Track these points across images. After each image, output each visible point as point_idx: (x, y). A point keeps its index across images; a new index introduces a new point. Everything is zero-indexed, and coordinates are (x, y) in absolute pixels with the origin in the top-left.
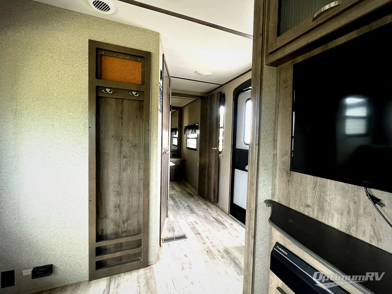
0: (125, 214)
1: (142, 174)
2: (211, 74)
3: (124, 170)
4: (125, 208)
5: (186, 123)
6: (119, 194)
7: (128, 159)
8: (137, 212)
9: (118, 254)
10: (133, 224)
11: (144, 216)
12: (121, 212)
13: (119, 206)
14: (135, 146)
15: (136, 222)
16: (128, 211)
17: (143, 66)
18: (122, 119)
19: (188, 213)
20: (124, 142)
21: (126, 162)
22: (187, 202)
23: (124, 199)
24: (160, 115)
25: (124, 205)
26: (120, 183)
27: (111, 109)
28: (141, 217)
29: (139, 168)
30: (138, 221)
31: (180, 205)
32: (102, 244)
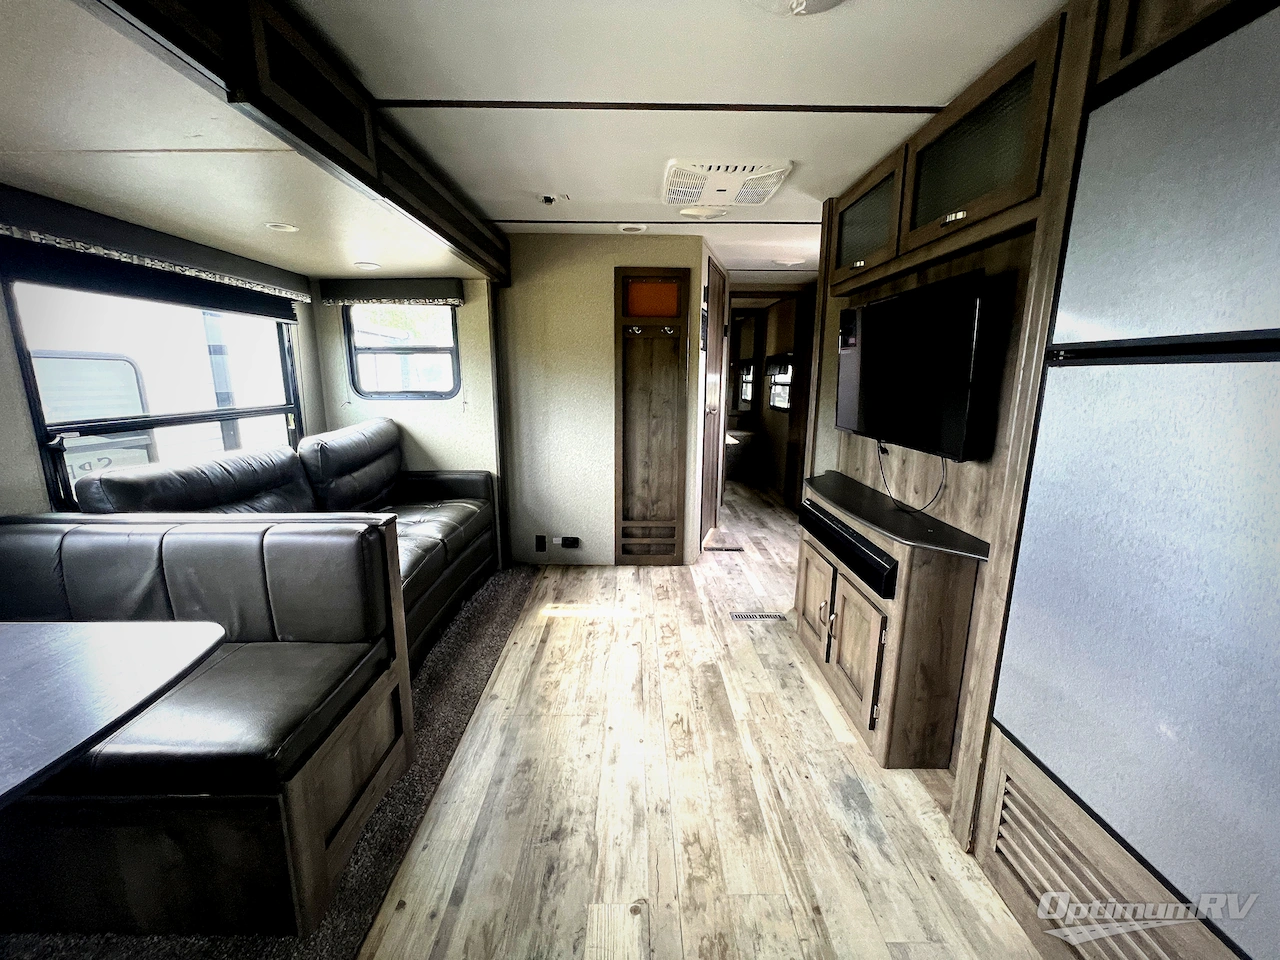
0: (654, 492)
1: (676, 440)
2: (803, 261)
3: (654, 434)
4: (655, 485)
5: (770, 351)
6: (647, 465)
7: (659, 419)
8: (670, 492)
9: (646, 541)
10: (665, 506)
11: (678, 497)
12: (650, 490)
13: (647, 482)
14: (667, 402)
15: (668, 506)
16: (659, 488)
17: (679, 290)
18: (651, 365)
19: (753, 525)
20: (653, 395)
21: (657, 423)
22: (756, 514)
23: (653, 473)
24: (702, 354)
25: (653, 480)
26: (648, 451)
27: (638, 354)
28: (675, 500)
29: (673, 432)
30: (671, 505)
31: (742, 516)
32: (628, 524)
